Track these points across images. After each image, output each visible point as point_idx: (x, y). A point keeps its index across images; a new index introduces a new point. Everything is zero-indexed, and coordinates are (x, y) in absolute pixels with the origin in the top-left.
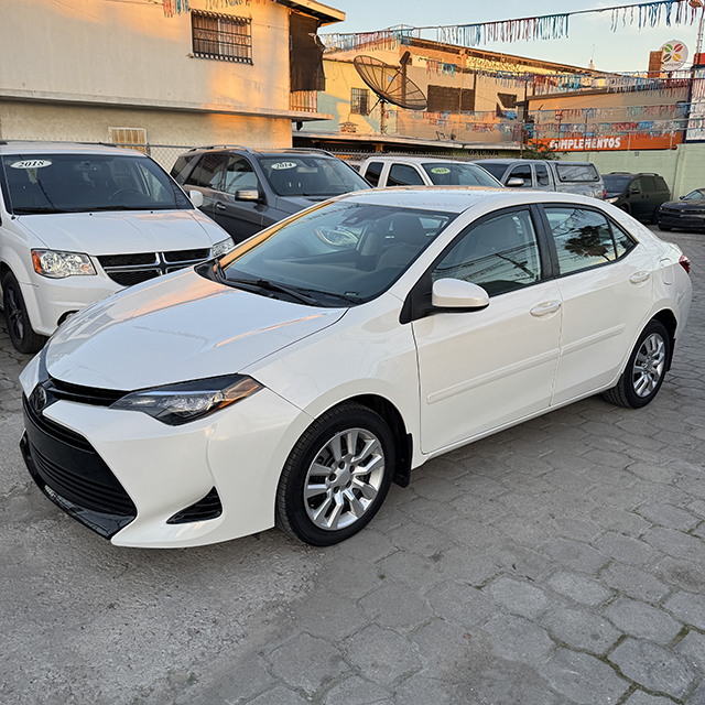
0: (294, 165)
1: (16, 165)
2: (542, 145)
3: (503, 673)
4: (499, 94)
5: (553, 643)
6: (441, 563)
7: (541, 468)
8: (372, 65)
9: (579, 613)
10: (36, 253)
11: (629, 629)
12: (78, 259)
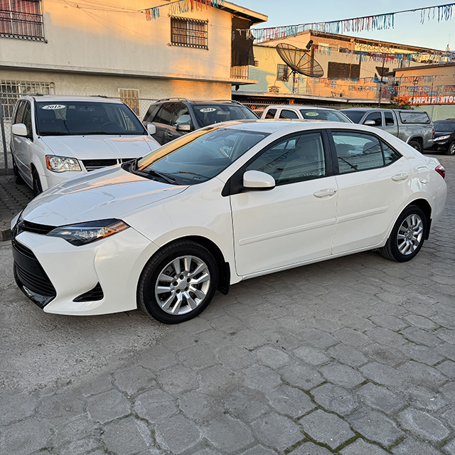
0: (214, 110)
1: (45, 108)
2: (402, 101)
3: (244, 394)
4: (376, 67)
5: (281, 382)
6: (234, 336)
7: (321, 292)
8: (288, 49)
9: (305, 368)
10: (48, 157)
11: (330, 378)
12: (72, 162)
